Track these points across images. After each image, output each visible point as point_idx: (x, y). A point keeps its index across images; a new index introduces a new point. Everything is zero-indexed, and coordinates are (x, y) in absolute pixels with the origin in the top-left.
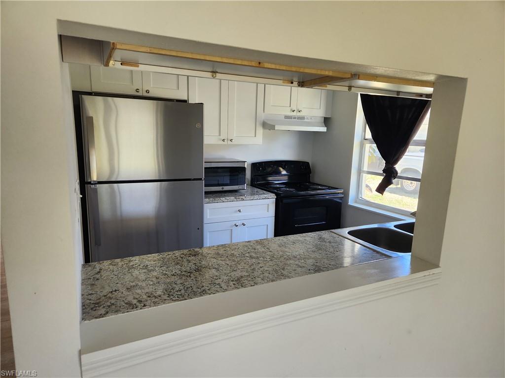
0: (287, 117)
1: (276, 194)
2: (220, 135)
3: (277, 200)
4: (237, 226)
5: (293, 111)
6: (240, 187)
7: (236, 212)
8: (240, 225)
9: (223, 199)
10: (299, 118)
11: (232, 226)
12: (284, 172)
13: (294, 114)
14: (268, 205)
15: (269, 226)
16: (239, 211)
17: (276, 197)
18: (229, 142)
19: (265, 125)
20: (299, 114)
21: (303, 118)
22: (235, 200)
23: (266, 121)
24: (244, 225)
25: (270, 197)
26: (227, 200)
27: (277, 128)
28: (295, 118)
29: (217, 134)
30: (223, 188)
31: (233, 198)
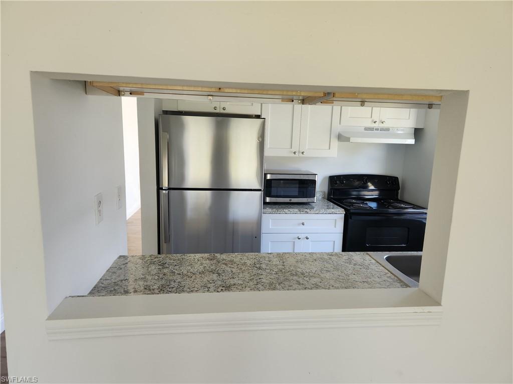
0: (366, 129)
1: (346, 210)
2: (291, 148)
3: (346, 215)
4: (300, 239)
5: (375, 122)
6: (309, 200)
7: (299, 224)
8: (303, 239)
9: (287, 210)
10: (382, 130)
11: (295, 238)
12: (372, 187)
13: (376, 125)
14: (336, 220)
15: (335, 242)
16: (303, 224)
17: (344, 213)
18: (301, 155)
19: (340, 137)
20: (382, 125)
21: (388, 129)
22: (299, 212)
23: (341, 133)
24: (307, 238)
25: (337, 212)
26: (289, 212)
27: (352, 140)
28: (377, 129)
29: (289, 147)
30: (290, 200)
31: (297, 210)
